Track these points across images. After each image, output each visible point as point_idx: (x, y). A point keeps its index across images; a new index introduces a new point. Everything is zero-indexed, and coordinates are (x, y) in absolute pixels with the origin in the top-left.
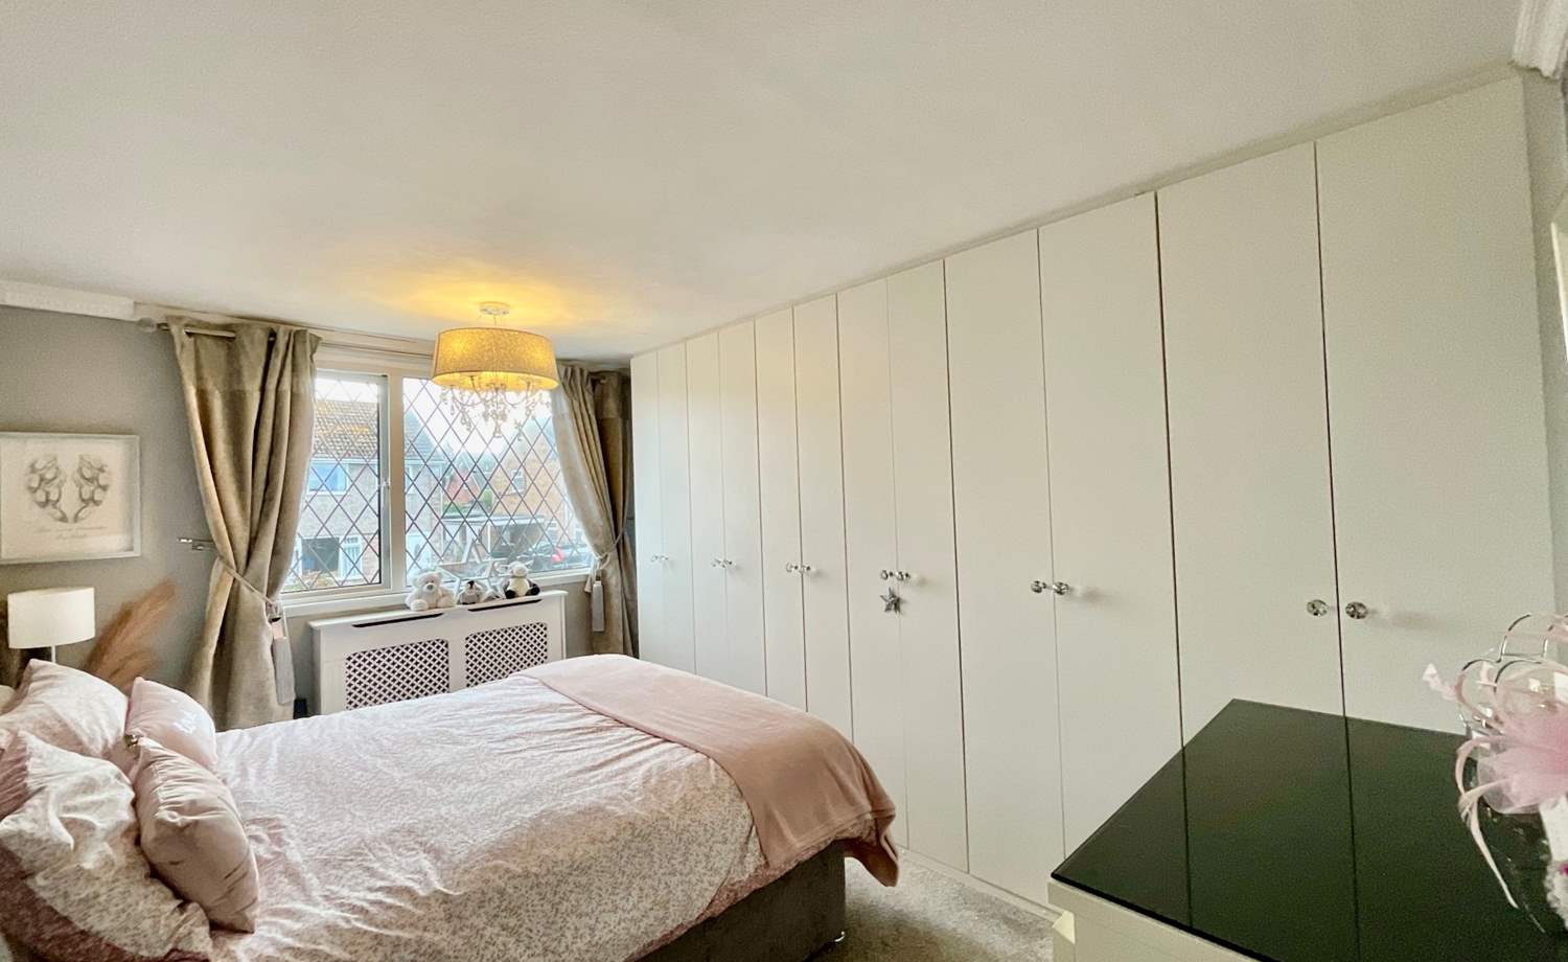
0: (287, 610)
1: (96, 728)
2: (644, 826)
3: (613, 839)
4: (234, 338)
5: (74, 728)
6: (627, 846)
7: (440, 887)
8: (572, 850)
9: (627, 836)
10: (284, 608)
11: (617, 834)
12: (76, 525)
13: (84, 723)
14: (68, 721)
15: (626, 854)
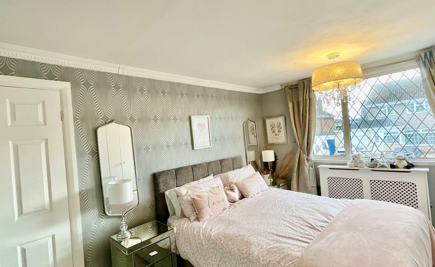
0: (314, 161)
1: (233, 179)
2: (251, 258)
3: (242, 254)
4: (297, 87)
5: (229, 178)
6: (244, 258)
7: (212, 235)
8: (233, 248)
9: (246, 256)
10: (313, 160)
11: (244, 253)
12: (278, 136)
13: (231, 178)
14: (229, 177)
15: (242, 260)
